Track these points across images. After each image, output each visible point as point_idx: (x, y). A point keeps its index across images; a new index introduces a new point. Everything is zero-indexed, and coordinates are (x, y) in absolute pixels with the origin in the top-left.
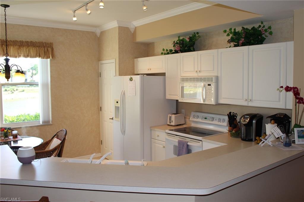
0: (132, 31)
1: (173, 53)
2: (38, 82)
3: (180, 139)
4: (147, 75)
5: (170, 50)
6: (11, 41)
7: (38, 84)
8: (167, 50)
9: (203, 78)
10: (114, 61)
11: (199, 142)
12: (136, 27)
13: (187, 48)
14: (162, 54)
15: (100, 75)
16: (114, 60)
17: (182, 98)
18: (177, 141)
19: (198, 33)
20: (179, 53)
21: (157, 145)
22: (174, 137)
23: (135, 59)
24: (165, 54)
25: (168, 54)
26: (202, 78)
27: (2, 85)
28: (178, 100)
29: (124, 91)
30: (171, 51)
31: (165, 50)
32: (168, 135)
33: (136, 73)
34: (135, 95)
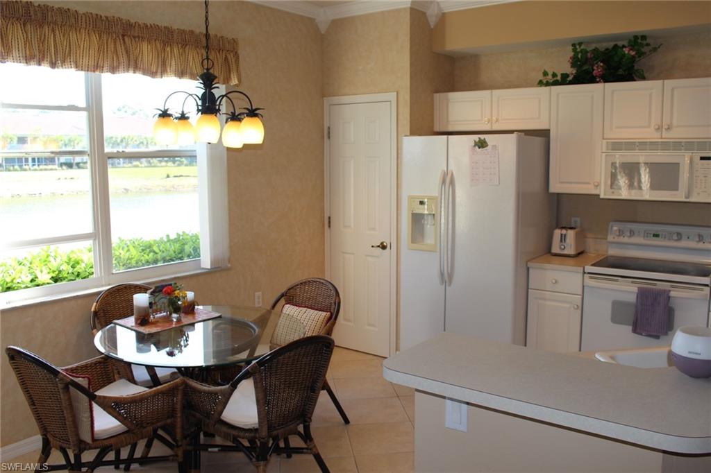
0: (432, 22)
1: (571, 83)
2: (195, 151)
3: (640, 285)
4: (526, 134)
5: (562, 75)
6: (147, 26)
7: (196, 156)
8: (554, 75)
9: (683, 144)
10: (392, 96)
11: (702, 290)
12: (444, 14)
13: (624, 71)
14: (541, 83)
15: (329, 133)
16: (395, 93)
17: (613, 190)
18: (636, 290)
19: (644, 37)
20: (598, 82)
21: (548, 303)
22: (617, 281)
23: (437, 96)
24: (548, 84)
25: (556, 83)
26: (681, 142)
27: (109, 158)
28: (599, 195)
29: (452, 175)
30: (565, 76)
31: (550, 73)
32: (591, 278)
33: (437, 129)
34: (498, 183)
